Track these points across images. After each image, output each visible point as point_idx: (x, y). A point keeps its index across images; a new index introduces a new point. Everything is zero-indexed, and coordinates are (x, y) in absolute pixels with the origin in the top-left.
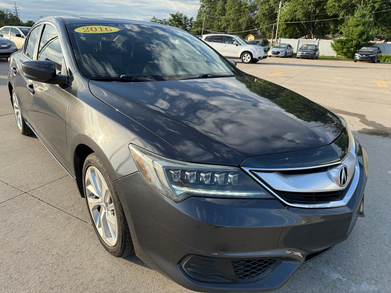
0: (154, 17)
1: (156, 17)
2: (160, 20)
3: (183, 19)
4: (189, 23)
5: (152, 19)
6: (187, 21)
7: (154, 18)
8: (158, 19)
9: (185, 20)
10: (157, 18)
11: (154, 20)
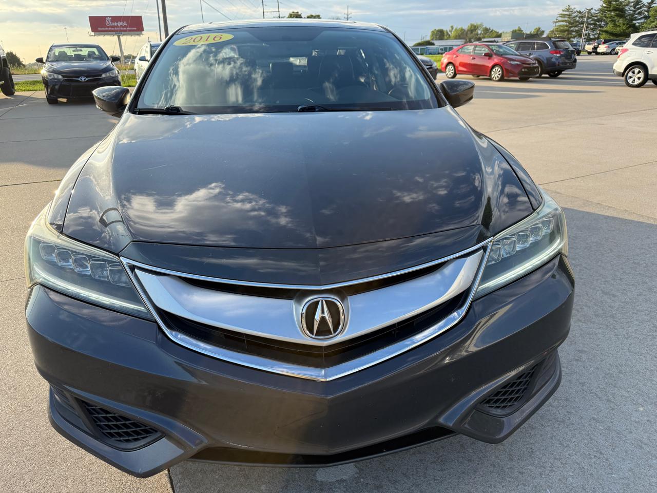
0: (567, 7)
1: (572, 7)
2: (580, 12)
3: (632, 4)
4: (645, 10)
5: (564, 11)
6: (641, 8)
7: (568, 10)
8: (575, 10)
9: (634, 8)
10: (575, 8)
11: (567, 13)
